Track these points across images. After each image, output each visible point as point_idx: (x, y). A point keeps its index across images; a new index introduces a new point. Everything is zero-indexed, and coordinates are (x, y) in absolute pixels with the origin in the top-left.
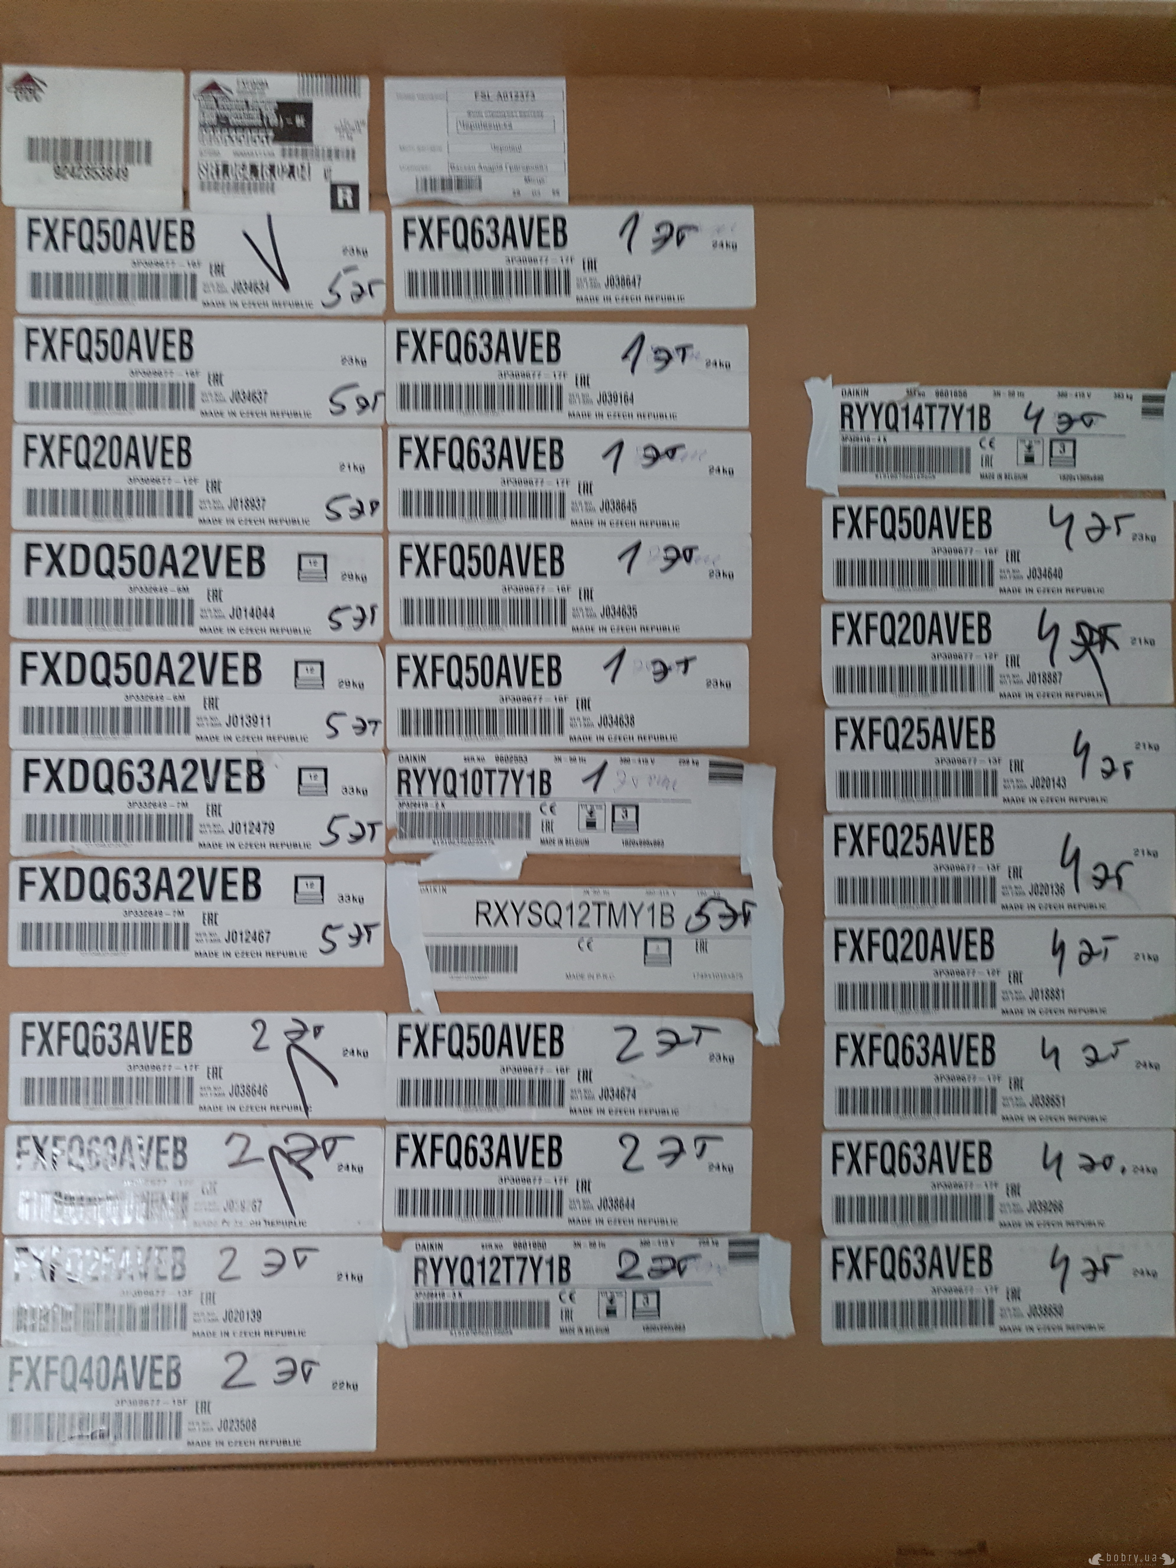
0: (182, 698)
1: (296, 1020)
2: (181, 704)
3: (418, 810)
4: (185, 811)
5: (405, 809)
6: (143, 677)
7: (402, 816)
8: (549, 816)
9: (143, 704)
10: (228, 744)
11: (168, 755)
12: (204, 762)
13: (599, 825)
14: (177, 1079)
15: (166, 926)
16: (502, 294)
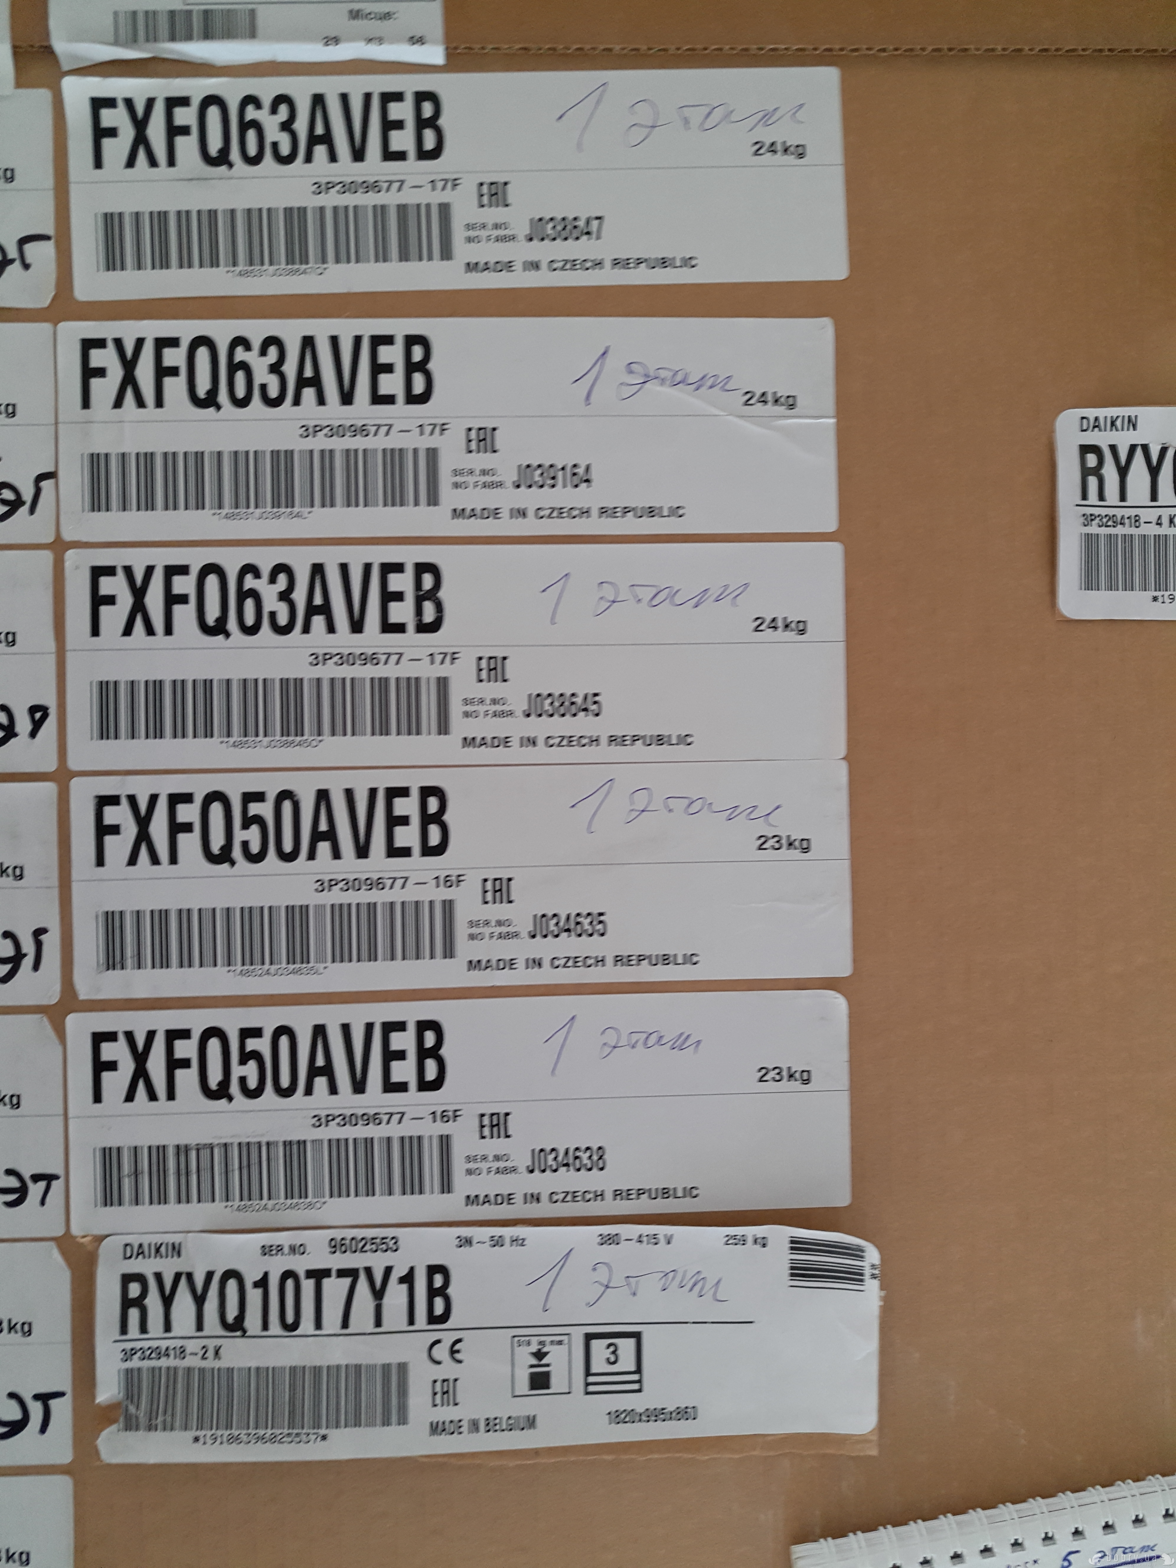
3: (164, 1362)
5: (135, 1363)
7: (130, 1378)
8: (449, 1369)
13: (557, 1382)
16: (304, 260)
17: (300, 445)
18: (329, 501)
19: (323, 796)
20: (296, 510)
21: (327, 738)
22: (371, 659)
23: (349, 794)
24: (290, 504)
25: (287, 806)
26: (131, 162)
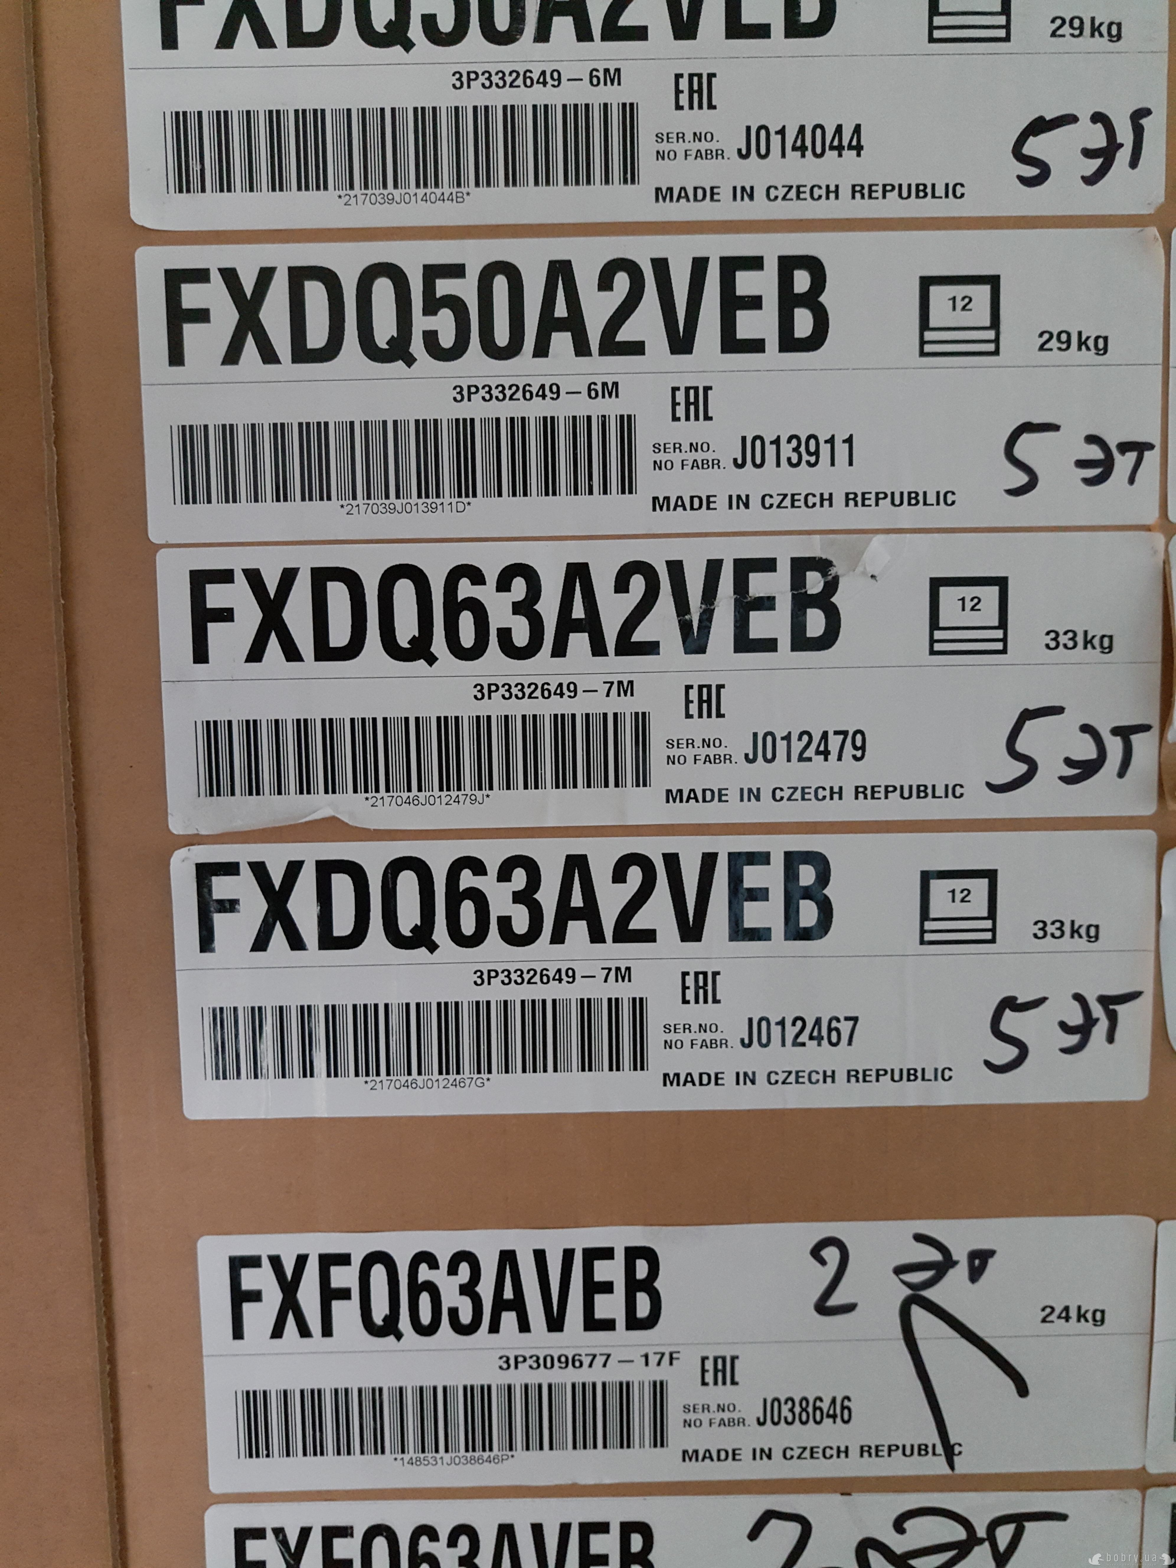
0: (611, 390)
1: (920, 1238)
2: (611, 407)
4: (626, 706)
6: (502, 337)
9: (505, 410)
10: (741, 519)
11: (576, 554)
12: (676, 568)
14: (625, 1389)
15: (586, 1006)
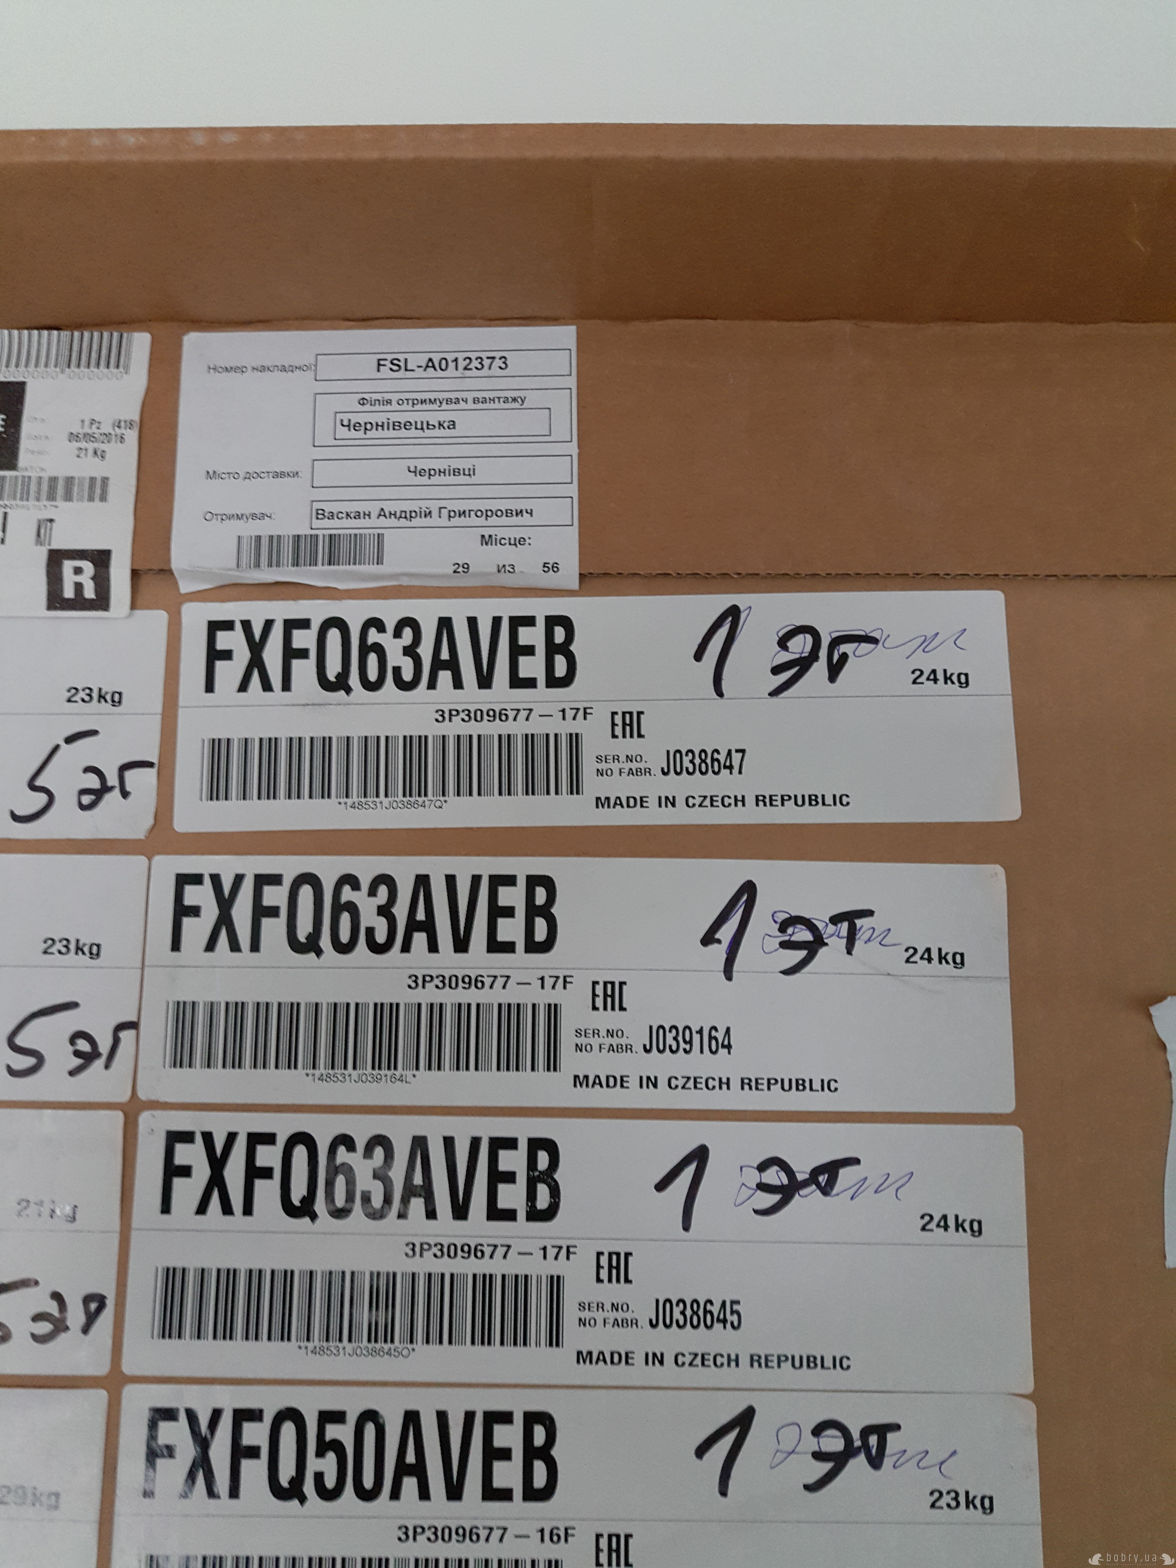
16: (423, 792)
17: (406, 997)
18: (435, 1063)
19: (412, 1419)
20: (398, 1073)
21: (419, 1345)
22: (476, 1252)
23: (442, 1417)
24: (393, 1064)
25: (370, 1430)
26: (243, 687)
